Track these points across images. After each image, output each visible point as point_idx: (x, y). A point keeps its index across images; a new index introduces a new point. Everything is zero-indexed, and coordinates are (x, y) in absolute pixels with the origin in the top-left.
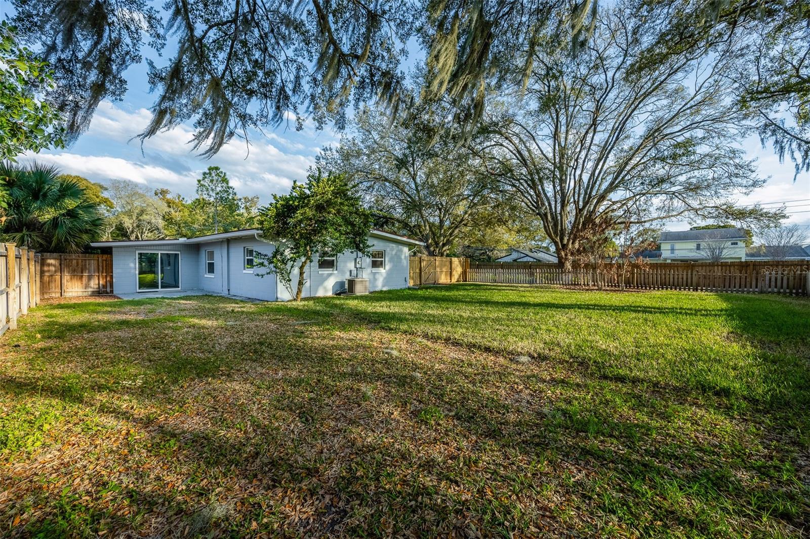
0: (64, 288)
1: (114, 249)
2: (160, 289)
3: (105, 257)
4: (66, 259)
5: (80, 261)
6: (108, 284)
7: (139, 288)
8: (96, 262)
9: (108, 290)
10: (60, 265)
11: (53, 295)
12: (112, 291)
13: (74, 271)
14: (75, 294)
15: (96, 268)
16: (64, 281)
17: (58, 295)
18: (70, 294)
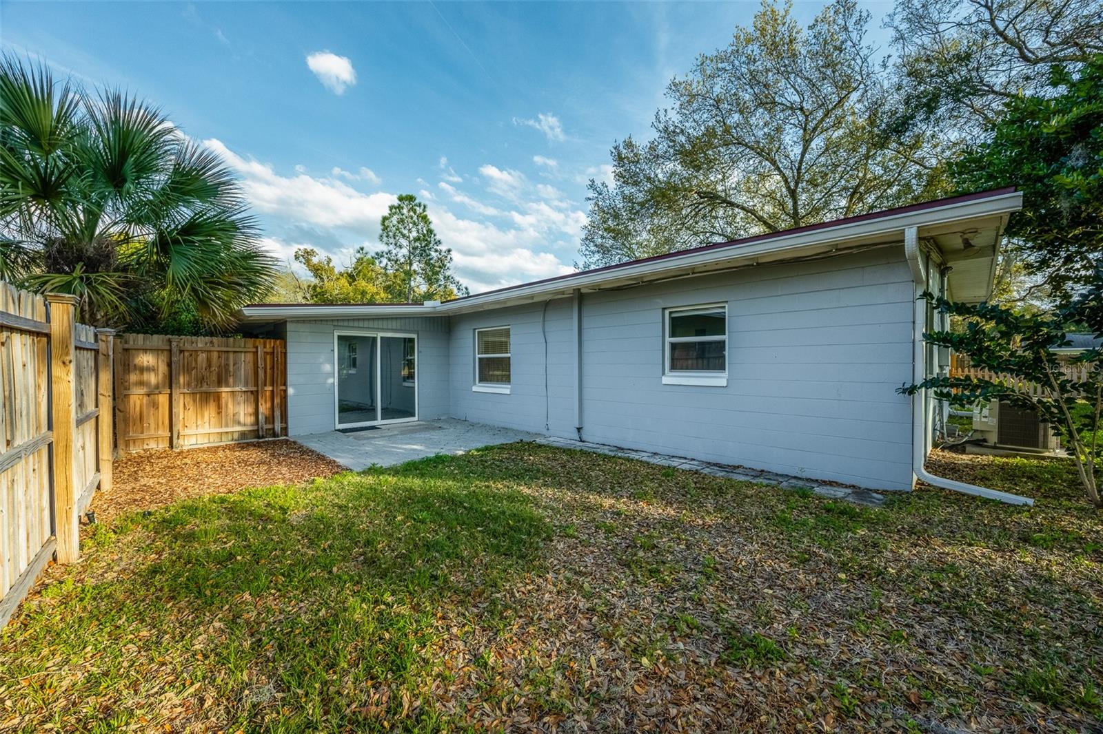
0: (178, 426)
1: (289, 327)
2: (379, 422)
3: (270, 344)
4: (181, 351)
5: (215, 355)
6: (277, 413)
7: (340, 422)
8: (250, 357)
9: (278, 426)
10: (169, 365)
11: (152, 445)
12: (285, 430)
13: (201, 380)
14: (203, 442)
15: (251, 372)
16: (179, 409)
17: (163, 445)
18: (193, 441)
